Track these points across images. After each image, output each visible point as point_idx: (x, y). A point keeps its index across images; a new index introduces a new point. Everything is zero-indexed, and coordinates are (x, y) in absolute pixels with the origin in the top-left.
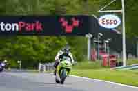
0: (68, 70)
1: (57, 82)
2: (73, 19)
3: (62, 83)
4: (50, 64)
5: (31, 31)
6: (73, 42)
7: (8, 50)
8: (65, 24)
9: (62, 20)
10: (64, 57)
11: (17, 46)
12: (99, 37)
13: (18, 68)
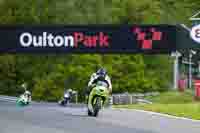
0: (104, 98)
1: (90, 114)
2: (153, 30)
3: (95, 115)
4: (119, 95)
5: (93, 47)
6: (153, 63)
7: (59, 75)
8: (141, 36)
9: (137, 31)
10: (100, 82)
11: (72, 69)
12: (191, 56)
13: (73, 101)
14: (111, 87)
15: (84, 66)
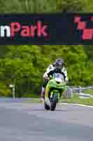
3: (53, 109)
14: (67, 79)
15: (22, 58)
